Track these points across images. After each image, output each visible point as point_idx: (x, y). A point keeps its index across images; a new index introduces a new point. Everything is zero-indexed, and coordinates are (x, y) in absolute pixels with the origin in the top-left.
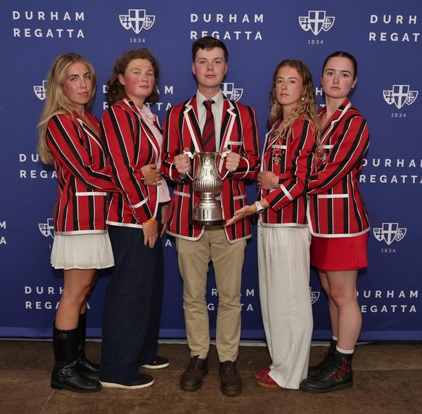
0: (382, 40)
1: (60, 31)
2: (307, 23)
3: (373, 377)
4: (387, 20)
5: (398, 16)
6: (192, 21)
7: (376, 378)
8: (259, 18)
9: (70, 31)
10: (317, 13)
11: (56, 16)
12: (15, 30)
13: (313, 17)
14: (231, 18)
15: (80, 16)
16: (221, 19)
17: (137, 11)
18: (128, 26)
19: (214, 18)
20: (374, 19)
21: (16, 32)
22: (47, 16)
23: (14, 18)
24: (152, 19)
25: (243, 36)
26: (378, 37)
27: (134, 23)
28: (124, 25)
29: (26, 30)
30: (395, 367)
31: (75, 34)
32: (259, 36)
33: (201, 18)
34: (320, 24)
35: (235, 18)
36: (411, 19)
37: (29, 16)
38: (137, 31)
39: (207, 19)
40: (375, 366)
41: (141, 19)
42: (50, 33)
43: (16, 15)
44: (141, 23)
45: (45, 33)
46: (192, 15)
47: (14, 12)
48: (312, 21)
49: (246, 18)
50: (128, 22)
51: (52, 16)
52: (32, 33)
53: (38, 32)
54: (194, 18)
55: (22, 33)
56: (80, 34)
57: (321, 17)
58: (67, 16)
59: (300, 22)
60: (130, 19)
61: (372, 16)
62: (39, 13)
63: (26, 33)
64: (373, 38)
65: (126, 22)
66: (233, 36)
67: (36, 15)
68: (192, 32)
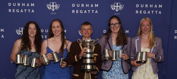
0: (140, 13)
1: (25, 10)
2: (114, 7)
4: (142, 6)
5: (146, 5)
6: (73, 6)
8: (97, 5)
9: (29, 10)
10: (117, 4)
11: (24, 5)
12: (9, 10)
13: (116, 5)
14: (87, 5)
15: (33, 5)
16: (83, 6)
17: (53, 3)
18: (50, 8)
19: (81, 5)
20: (137, 6)
21: (10, 11)
22: (21, 5)
23: (9, 5)
24: (58, 6)
25: (91, 12)
26: (139, 12)
27: (52, 7)
28: (49, 8)
29: (13, 10)
31: (31, 11)
32: (96, 12)
33: (76, 5)
34: (118, 8)
35: (88, 5)
36: (150, 6)
37: (14, 5)
38: (53, 10)
39: (78, 6)
41: (55, 6)
42: (22, 11)
43: (10, 4)
44: (54, 7)
45: (20, 11)
46: (73, 4)
47: (9, 3)
48: (116, 6)
49: (92, 6)
50: (50, 7)
51: (23, 5)
52: (15, 11)
53: (18, 10)
54: (74, 5)
55: (12, 11)
56: (33, 11)
57: (119, 5)
58: (28, 5)
59: (111, 7)
60: (51, 6)
61: (137, 5)
62: (18, 4)
63: (13, 11)
64: (137, 12)
65: (49, 7)
66: (87, 12)
67: (17, 4)
68: (73, 10)
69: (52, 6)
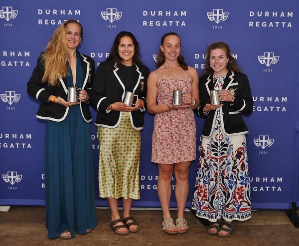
0: (257, 26)
3: (254, 229)
4: (259, 15)
5: (266, 12)
7: (256, 230)
8: (183, 13)
10: (218, 10)
11: (64, 12)
12: (39, 20)
13: (215, 12)
14: (167, 13)
15: (78, 12)
16: (161, 14)
17: (111, 9)
18: (106, 18)
19: (157, 13)
20: (252, 14)
21: (40, 22)
22: (59, 12)
23: (39, 13)
24: (120, 14)
25: (174, 24)
26: (254, 24)
27: (109, 16)
28: (104, 18)
29: (46, 20)
30: (267, 223)
32: (183, 24)
33: (149, 13)
34: (220, 17)
36: (274, 14)
37: (48, 12)
39: (153, 14)
40: (255, 223)
41: (114, 14)
42: (60, 22)
44: (114, 16)
45: (57, 22)
46: (144, 12)
47: (39, 10)
48: (215, 15)
49: (176, 14)
50: (106, 16)
51: (61, 12)
52: (49, 22)
53: (53, 22)
55: (44, 22)
57: (220, 13)
58: (70, 12)
59: (208, 16)
60: (107, 14)
61: (251, 12)
62: (54, 10)
63: (46, 22)
64: (252, 25)
66: (168, 24)
67: (52, 12)
68: (144, 22)
69: (109, 14)
